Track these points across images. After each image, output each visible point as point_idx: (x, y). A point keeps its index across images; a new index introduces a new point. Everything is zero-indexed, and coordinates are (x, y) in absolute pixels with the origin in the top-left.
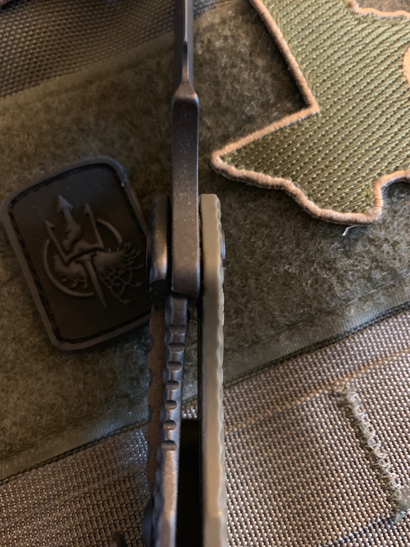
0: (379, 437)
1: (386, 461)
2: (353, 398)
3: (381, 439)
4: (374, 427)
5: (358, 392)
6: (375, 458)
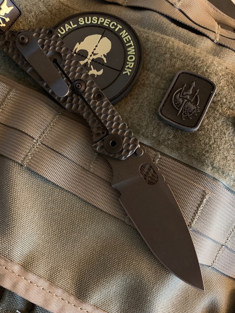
0: (202, 210)
1: (198, 216)
2: (207, 197)
3: (202, 211)
4: (204, 207)
5: (209, 197)
6: (197, 213)
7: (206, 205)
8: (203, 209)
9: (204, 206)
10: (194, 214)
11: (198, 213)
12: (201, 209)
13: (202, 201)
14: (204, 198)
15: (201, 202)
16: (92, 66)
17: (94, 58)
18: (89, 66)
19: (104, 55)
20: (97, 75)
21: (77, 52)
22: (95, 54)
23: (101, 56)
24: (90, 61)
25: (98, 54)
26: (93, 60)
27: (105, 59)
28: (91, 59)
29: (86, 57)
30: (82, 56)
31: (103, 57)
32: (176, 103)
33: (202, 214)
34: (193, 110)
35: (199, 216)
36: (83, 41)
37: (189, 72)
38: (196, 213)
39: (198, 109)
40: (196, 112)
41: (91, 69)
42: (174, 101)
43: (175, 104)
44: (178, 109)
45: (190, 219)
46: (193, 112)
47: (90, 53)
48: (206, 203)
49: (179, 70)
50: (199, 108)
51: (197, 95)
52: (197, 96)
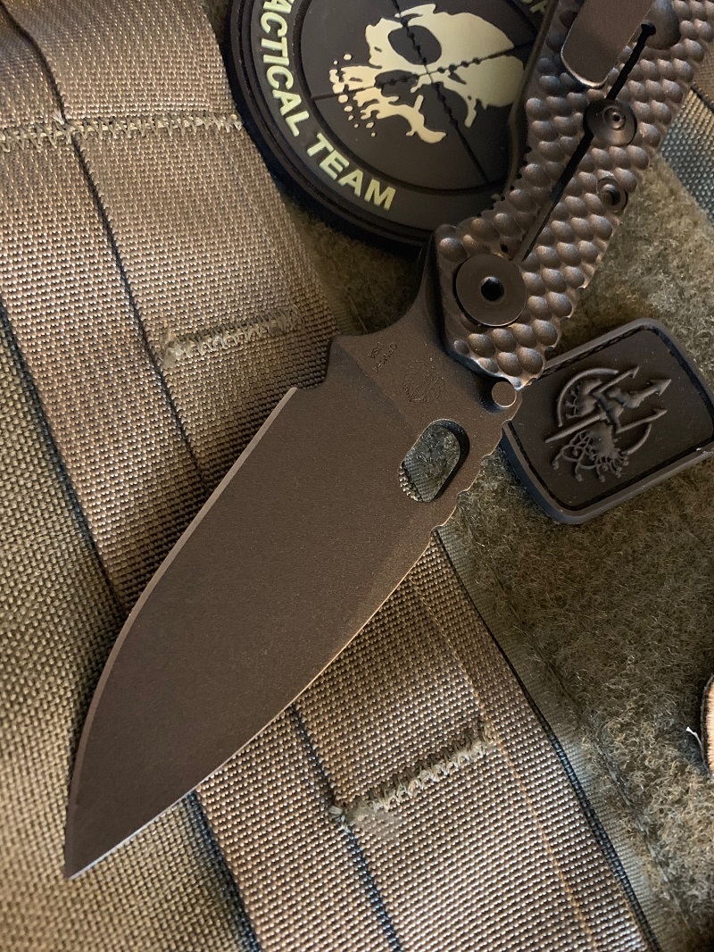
2: (479, 749)
5: (486, 756)
7: (458, 779)
8: (436, 783)
9: (448, 776)
10: (395, 777)
11: (412, 786)
12: (430, 781)
13: (451, 753)
14: (467, 745)
15: (447, 753)
16: (420, 99)
17: (446, 86)
18: (413, 90)
19: (479, 102)
20: (416, 134)
21: (411, 23)
22: (454, 77)
23: (470, 98)
24: (424, 80)
25: (464, 83)
26: (437, 86)
27: (472, 115)
28: (435, 80)
29: (425, 62)
30: (418, 48)
31: (471, 105)
32: (568, 404)
33: (421, 801)
34: (603, 459)
35: (407, 802)
36: (452, 13)
37: (675, 340)
38: (403, 781)
39: (621, 465)
40: (609, 470)
41: (412, 105)
42: (569, 391)
43: (564, 402)
44: (561, 425)
45: (365, 787)
46: (599, 462)
47: (444, 62)
48: (460, 770)
49: (651, 316)
50: (627, 464)
51: (647, 424)
52: (645, 426)
